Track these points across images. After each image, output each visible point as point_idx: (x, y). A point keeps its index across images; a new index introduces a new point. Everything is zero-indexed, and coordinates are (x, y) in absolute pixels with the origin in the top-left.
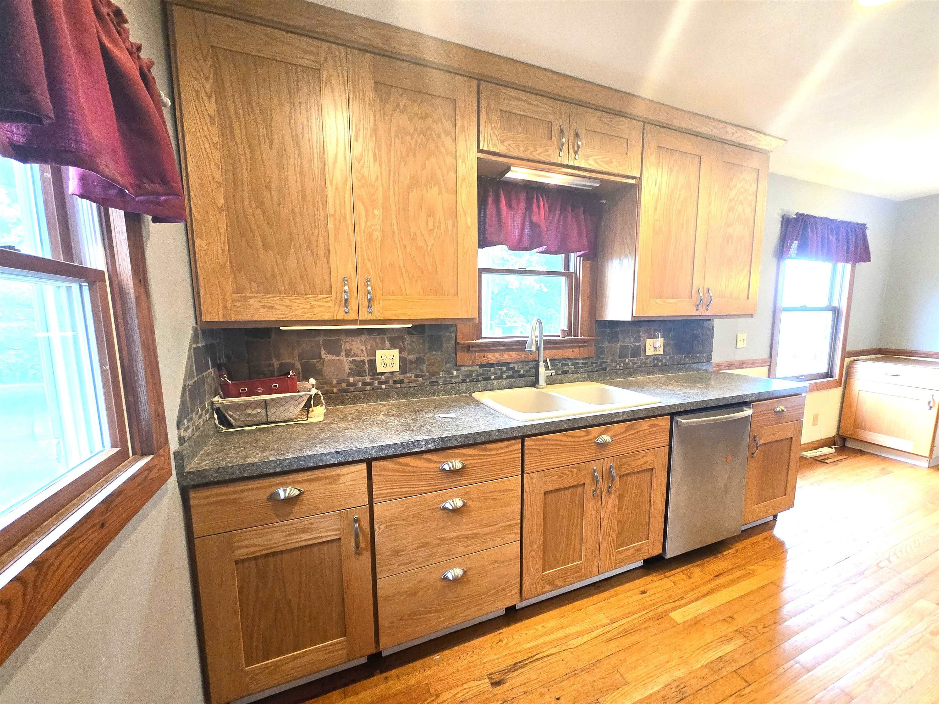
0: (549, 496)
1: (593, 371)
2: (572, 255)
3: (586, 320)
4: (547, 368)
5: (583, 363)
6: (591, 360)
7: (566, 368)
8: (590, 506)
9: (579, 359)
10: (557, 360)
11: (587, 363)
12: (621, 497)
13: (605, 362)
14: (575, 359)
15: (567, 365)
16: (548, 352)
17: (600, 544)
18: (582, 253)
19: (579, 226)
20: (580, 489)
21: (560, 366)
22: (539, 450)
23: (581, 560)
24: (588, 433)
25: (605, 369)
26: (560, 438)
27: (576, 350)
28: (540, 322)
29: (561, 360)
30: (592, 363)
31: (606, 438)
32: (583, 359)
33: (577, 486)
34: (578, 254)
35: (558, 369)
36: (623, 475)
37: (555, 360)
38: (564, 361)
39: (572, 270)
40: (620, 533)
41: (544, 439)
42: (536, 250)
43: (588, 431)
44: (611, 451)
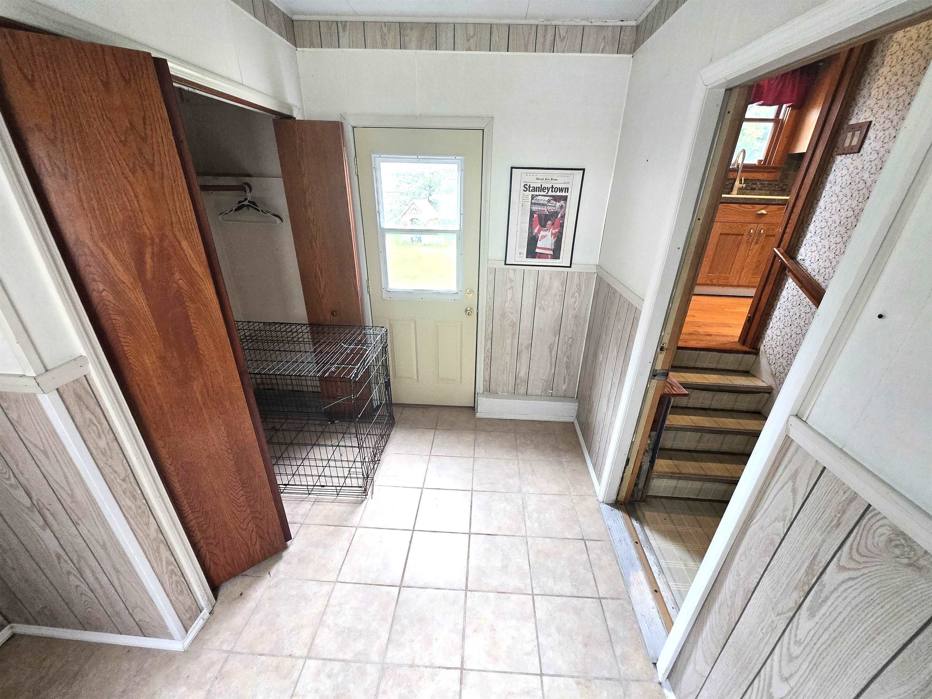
0: (722, 236)
1: (774, 190)
2: (785, 106)
3: (780, 154)
4: (741, 183)
5: (768, 184)
6: (776, 183)
7: (754, 186)
8: (743, 247)
9: (766, 181)
10: (749, 180)
11: (771, 184)
12: (763, 248)
13: (786, 185)
14: (763, 180)
15: (756, 184)
16: (745, 174)
17: (743, 269)
18: (791, 104)
19: (794, 85)
20: (740, 237)
21: (750, 184)
22: (724, 211)
23: (729, 274)
24: (753, 208)
25: (785, 190)
26: (738, 207)
27: (766, 175)
28: (744, 152)
29: (752, 180)
30: (776, 185)
31: (764, 212)
32: (769, 181)
33: (738, 235)
34: (788, 105)
35: (748, 186)
36: (768, 235)
37: (748, 179)
38: (754, 181)
39: (781, 117)
40: (757, 267)
41: (728, 206)
42: (756, 103)
43: (753, 207)
44: (764, 220)
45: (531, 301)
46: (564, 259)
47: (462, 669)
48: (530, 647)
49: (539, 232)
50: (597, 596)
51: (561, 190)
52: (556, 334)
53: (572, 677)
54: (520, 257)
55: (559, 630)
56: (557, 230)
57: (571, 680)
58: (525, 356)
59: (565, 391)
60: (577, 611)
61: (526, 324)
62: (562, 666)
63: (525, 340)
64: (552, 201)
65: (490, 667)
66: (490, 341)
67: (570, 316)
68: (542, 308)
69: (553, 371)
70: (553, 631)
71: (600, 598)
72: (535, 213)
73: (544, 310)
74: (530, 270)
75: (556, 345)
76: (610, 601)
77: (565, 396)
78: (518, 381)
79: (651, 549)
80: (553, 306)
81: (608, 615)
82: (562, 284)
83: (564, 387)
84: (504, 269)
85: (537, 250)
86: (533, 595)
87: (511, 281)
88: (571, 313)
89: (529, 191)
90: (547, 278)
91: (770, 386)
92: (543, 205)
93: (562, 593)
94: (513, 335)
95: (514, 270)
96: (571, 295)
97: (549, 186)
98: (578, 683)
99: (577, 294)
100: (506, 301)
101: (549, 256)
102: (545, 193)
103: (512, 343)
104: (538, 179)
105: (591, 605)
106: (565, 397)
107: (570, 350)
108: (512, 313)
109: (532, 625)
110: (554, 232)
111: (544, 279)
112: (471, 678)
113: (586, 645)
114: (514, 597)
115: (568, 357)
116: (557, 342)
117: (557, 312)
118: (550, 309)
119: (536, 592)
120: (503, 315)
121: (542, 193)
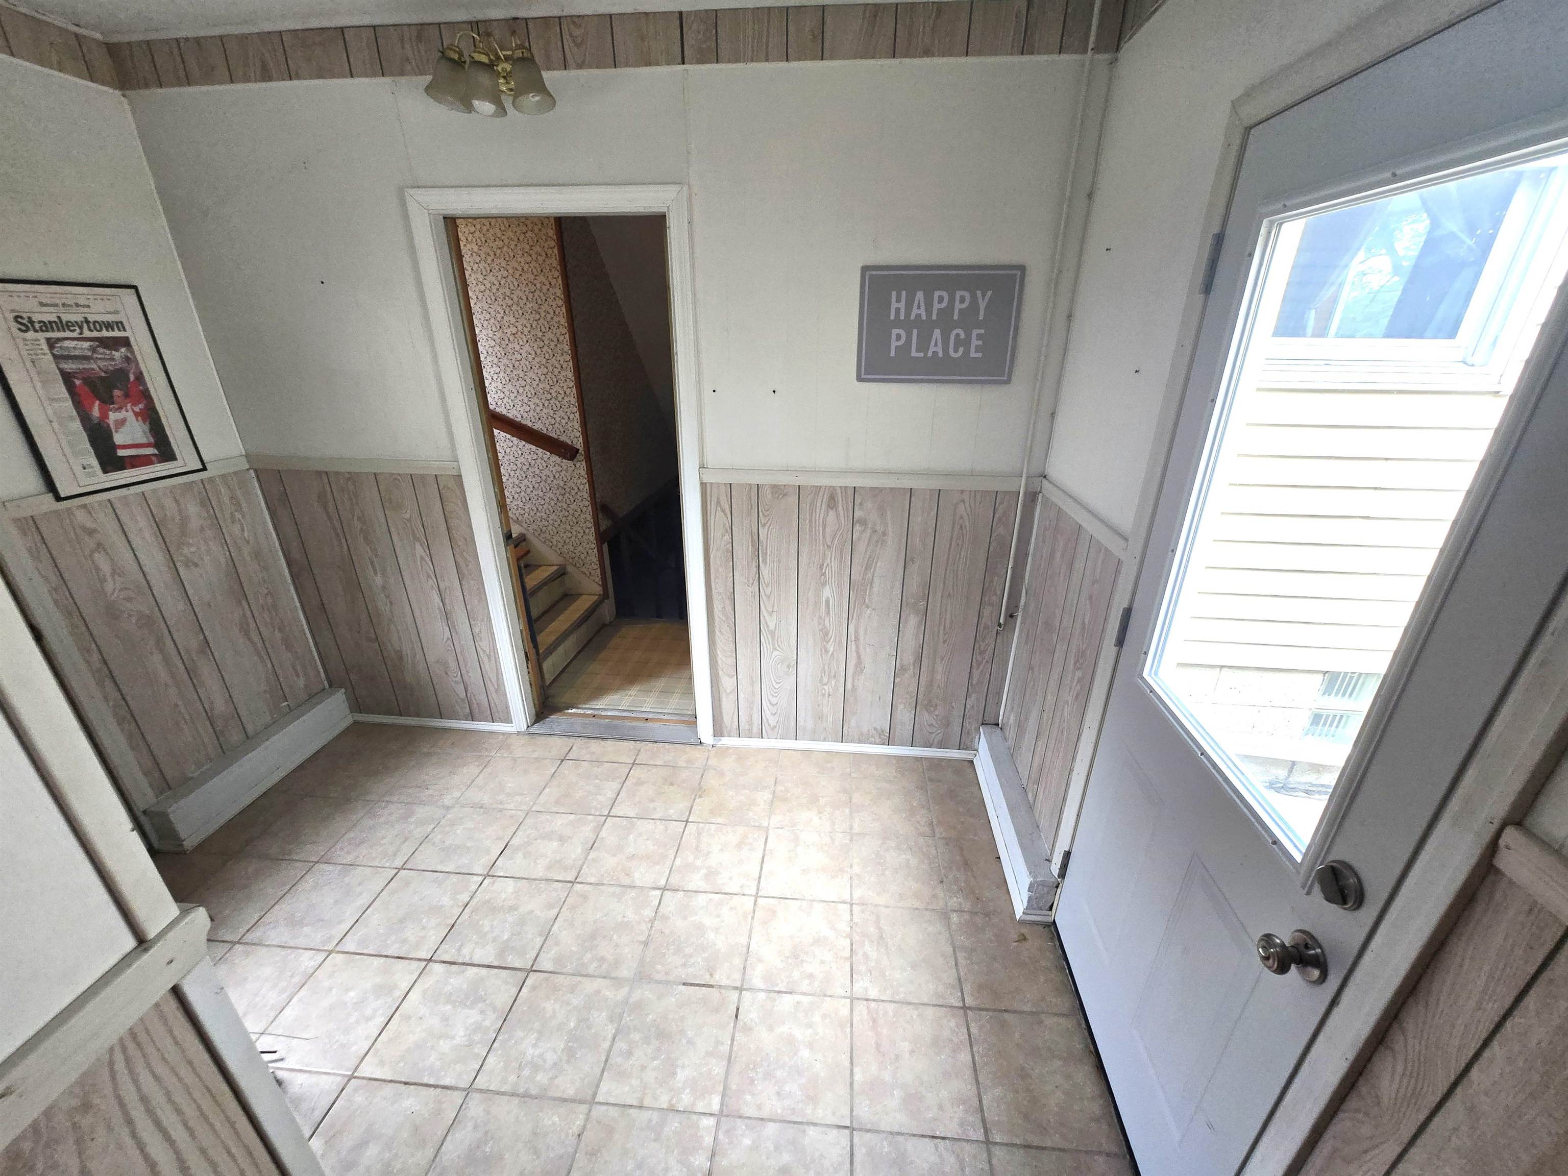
45: (160, 557)
46: (186, 459)
47: (664, 889)
48: (660, 826)
49: (104, 415)
50: (631, 765)
51: (109, 326)
52: (240, 602)
53: (695, 799)
54: (88, 475)
55: (652, 801)
56: (141, 406)
57: (698, 800)
58: (206, 670)
59: (306, 686)
60: (640, 783)
61: (173, 606)
62: (683, 805)
63: (189, 641)
64: (101, 350)
65: (668, 863)
66: (108, 683)
67: (248, 558)
68: (189, 563)
69: (269, 666)
70: (652, 806)
71: (633, 764)
72: (75, 377)
73: (196, 565)
74: (125, 497)
75: (251, 621)
76: (638, 757)
77: (311, 696)
78: (219, 724)
79: (605, 710)
80: (208, 551)
81: (651, 762)
82: (203, 504)
83: (301, 682)
84: (56, 512)
85: (121, 453)
86: (608, 816)
87: (91, 532)
88: (246, 551)
89: (36, 331)
90: (169, 503)
91: (520, 534)
92: (85, 358)
93: (616, 791)
94: (159, 643)
95: (84, 506)
96: (229, 521)
97: (79, 318)
98: (700, 797)
99: (238, 516)
100: (103, 581)
101: (154, 458)
102: (75, 335)
103: (167, 660)
104: (42, 304)
105: (636, 772)
106: (313, 697)
107: (277, 614)
108: (129, 599)
109: (639, 822)
110: (137, 409)
111: (162, 507)
112: (675, 880)
113: (672, 784)
114: (603, 834)
115: (280, 630)
116: (248, 613)
117: (223, 560)
118: (207, 559)
119: (606, 813)
120: (112, 613)
121: (68, 334)
